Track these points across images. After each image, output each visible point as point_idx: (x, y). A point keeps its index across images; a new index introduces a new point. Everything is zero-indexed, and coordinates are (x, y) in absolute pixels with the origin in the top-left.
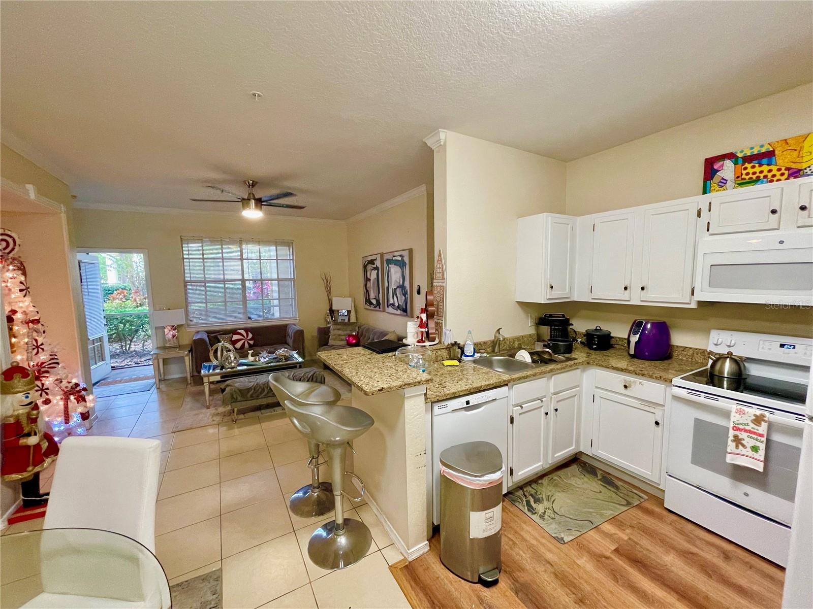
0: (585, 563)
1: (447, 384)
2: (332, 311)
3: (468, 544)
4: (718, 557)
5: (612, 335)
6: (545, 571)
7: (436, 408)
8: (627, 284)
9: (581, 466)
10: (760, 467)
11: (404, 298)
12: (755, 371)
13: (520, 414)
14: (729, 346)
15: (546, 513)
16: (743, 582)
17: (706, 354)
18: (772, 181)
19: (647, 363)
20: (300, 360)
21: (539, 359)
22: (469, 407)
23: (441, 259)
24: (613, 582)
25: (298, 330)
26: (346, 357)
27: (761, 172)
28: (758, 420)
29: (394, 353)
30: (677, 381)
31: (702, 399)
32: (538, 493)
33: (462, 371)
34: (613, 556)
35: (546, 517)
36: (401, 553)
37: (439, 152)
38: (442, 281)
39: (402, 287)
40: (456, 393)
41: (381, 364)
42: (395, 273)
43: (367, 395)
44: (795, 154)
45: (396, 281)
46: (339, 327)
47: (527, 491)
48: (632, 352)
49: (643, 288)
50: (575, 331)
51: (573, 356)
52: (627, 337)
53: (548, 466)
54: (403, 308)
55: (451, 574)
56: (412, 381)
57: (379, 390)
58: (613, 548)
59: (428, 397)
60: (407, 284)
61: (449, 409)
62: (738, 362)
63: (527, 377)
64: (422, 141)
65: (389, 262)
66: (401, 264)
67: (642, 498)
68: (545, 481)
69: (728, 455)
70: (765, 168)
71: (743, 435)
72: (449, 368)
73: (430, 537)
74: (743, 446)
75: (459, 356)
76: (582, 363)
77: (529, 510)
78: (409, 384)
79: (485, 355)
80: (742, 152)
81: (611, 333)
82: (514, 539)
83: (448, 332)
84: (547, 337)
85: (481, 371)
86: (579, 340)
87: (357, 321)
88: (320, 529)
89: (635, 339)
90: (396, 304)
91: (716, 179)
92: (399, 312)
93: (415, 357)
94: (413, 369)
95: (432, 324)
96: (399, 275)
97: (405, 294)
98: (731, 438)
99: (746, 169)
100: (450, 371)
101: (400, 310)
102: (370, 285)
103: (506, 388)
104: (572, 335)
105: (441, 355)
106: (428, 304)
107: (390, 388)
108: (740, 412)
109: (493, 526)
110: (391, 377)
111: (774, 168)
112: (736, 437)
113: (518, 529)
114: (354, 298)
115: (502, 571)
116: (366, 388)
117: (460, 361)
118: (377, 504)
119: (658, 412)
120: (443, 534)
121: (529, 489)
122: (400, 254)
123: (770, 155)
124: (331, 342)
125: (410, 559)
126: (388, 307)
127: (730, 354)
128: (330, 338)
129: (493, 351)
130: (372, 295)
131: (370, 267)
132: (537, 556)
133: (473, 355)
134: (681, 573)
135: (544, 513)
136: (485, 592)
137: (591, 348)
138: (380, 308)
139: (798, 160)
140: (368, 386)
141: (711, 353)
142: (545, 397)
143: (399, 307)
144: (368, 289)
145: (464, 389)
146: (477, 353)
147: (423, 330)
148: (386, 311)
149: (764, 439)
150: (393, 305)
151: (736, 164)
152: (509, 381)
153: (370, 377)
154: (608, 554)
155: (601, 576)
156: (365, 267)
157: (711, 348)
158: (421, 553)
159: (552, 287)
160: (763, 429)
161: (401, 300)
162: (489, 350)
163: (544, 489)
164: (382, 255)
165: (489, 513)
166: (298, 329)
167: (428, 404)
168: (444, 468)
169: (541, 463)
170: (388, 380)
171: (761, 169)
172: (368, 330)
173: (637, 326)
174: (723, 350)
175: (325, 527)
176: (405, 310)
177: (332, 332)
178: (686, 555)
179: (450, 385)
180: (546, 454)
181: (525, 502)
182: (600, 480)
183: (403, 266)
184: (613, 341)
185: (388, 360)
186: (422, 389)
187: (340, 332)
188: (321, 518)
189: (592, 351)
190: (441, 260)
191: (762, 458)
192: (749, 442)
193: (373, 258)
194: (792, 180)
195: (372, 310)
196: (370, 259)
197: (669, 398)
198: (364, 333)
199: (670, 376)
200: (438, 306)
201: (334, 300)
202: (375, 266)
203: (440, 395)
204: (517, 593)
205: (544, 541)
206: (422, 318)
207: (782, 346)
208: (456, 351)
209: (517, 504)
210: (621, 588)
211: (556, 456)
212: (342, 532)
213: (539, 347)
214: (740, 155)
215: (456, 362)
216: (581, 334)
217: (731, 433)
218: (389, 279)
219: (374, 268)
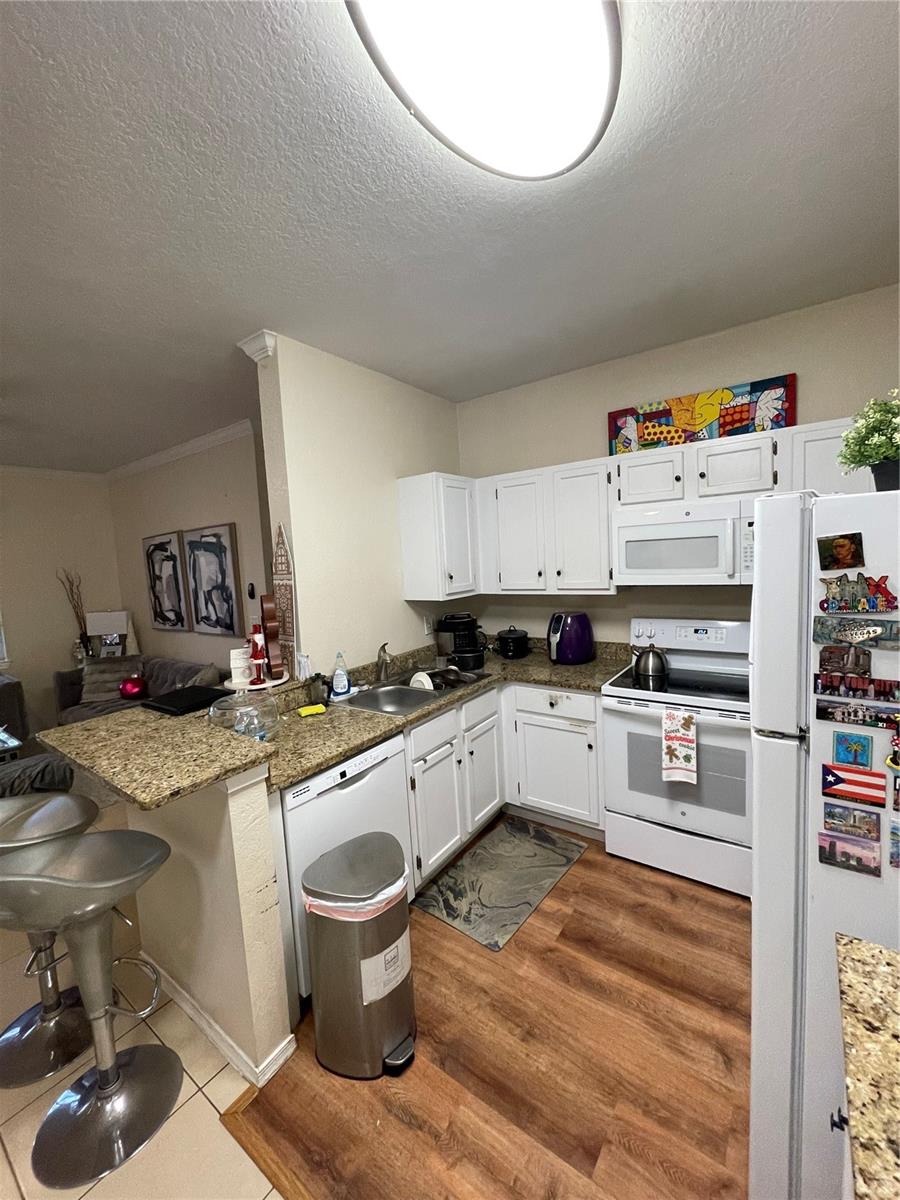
0: (528, 970)
1: (308, 750)
2: (85, 640)
3: (362, 1015)
4: (665, 900)
5: (529, 636)
6: (479, 1006)
7: (289, 797)
8: (541, 568)
9: (510, 824)
10: (693, 779)
11: (226, 606)
12: (676, 663)
13: (424, 772)
14: (650, 637)
15: (472, 911)
16: (693, 924)
17: (628, 649)
18: (671, 444)
19: (572, 668)
20: (13, 743)
21: (445, 682)
22: (346, 781)
23: (283, 541)
24: (563, 984)
25: (8, 684)
26: (103, 734)
27: (661, 433)
28: (687, 723)
29: (206, 711)
30: (606, 688)
31: (632, 708)
32: (459, 882)
33: (331, 721)
34: (560, 946)
35: (473, 917)
36: (244, 1077)
37: (264, 367)
38: (288, 576)
39: (222, 588)
40: (321, 764)
41: (178, 739)
42: (207, 565)
43: (145, 810)
44: (689, 415)
45: (211, 579)
46: (102, 667)
47: (443, 884)
48: (554, 657)
49: (559, 573)
50: (484, 635)
51: (486, 672)
52: (546, 637)
53: (468, 837)
54: (226, 624)
55: (337, 1077)
56: (238, 763)
57: (172, 794)
58: (557, 933)
59: (273, 782)
60: (230, 582)
61: (313, 793)
62: (661, 655)
63: (429, 713)
64: (236, 347)
65: (195, 546)
66: (217, 549)
67: (581, 847)
68: (466, 861)
69: (664, 772)
70: (664, 428)
71: (675, 744)
72: (310, 720)
73: (296, 1023)
74: (677, 757)
75: (326, 695)
76: (497, 681)
77: (448, 914)
78: (234, 770)
79: (365, 688)
80: (642, 408)
81: (527, 634)
82: (431, 971)
83: (303, 660)
84: (450, 648)
85: (362, 716)
86: (491, 647)
87: (141, 651)
88: (67, 1092)
89: (556, 638)
90: (214, 618)
91: (621, 438)
92: (218, 630)
93: (246, 713)
94: (243, 738)
95: (274, 650)
96: (215, 567)
97: (227, 599)
98: (665, 750)
99: (647, 428)
100: (312, 725)
101: (221, 626)
102: (162, 586)
103: (401, 736)
104: (481, 640)
105: (294, 699)
106: (267, 616)
107: (195, 785)
108: (671, 717)
109: (398, 970)
110: (198, 762)
111: (673, 429)
112: (669, 747)
113: (435, 952)
114: (133, 614)
115: (418, 1034)
116: (144, 795)
117: (326, 704)
118: (191, 995)
119: (589, 730)
120: (318, 1011)
121: (446, 880)
122: (213, 532)
123: (667, 413)
124: (86, 697)
125: (261, 1084)
126: (198, 623)
127: (652, 646)
128: (84, 690)
129: (378, 679)
130: (167, 604)
131: (158, 556)
132: (467, 986)
133: (348, 691)
134: (635, 938)
135: (469, 912)
136: (394, 1087)
137: (506, 657)
138: (183, 626)
139: (691, 422)
140: (147, 790)
141: (634, 647)
142: (455, 737)
143: (218, 622)
144: (157, 594)
145: (335, 753)
146: (354, 686)
147: (260, 661)
148: (196, 630)
149: (694, 745)
150: (207, 618)
151: (637, 421)
152: (404, 725)
153: (154, 770)
154: (553, 944)
155: (548, 982)
156: (149, 556)
157: (634, 642)
158: (281, 1061)
159: (451, 577)
160: (692, 734)
161: (221, 609)
162: (372, 678)
163: (466, 875)
164: (180, 534)
165: (390, 952)
166: (8, 681)
167: (274, 794)
168: (310, 900)
169: (458, 837)
170: (191, 769)
171: (660, 429)
172: (163, 666)
173: (556, 622)
174: (644, 643)
175: (77, 1087)
176: (230, 626)
177: (87, 680)
178: (637, 910)
179: (311, 751)
180: (464, 818)
181: (442, 903)
182: (534, 837)
183: (221, 553)
184: (531, 644)
185: (194, 728)
186: (261, 772)
187: (107, 676)
188: (68, 1069)
189: (508, 661)
190: (283, 543)
191: (695, 769)
192: (681, 752)
193: (164, 539)
194: (688, 444)
195: (168, 631)
196: (157, 541)
197: (600, 710)
198: (155, 674)
199: (597, 684)
200: (284, 620)
201: (89, 617)
202: (168, 554)
203: (294, 773)
204: (442, 1065)
205: (472, 957)
206: (257, 641)
207: (696, 631)
208: (319, 688)
209: (431, 910)
210: (573, 990)
211: (476, 819)
212: (113, 1088)
213: (441, 665)
214: (641, 412)
215: (320, 708)
216: (492, 637)
217: (665, 743)
218: (197, 576)
219: (167, 557)
